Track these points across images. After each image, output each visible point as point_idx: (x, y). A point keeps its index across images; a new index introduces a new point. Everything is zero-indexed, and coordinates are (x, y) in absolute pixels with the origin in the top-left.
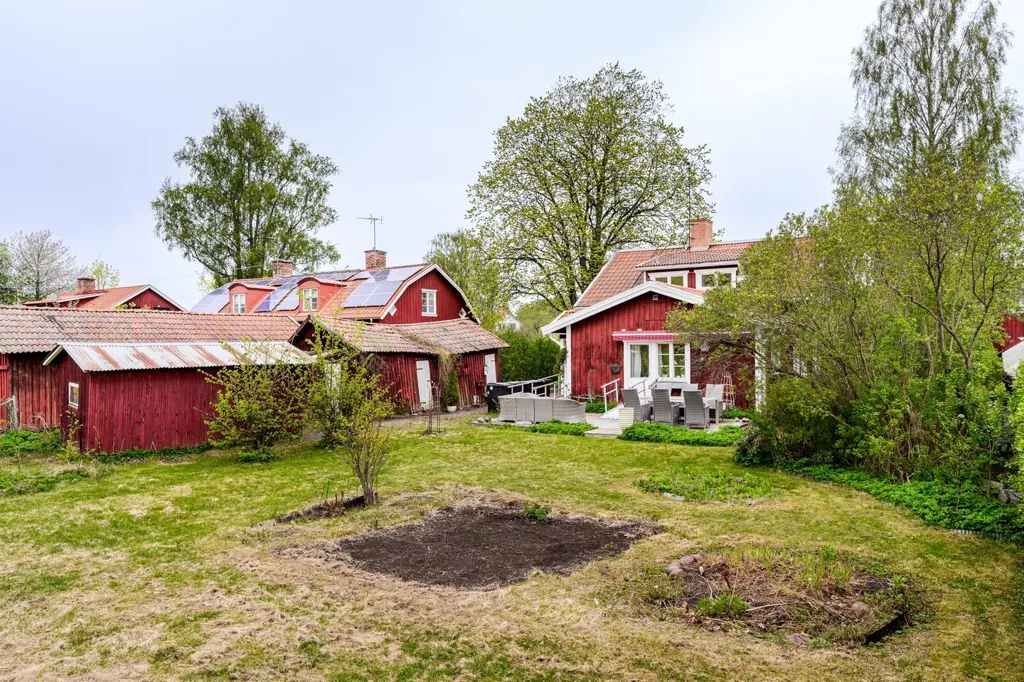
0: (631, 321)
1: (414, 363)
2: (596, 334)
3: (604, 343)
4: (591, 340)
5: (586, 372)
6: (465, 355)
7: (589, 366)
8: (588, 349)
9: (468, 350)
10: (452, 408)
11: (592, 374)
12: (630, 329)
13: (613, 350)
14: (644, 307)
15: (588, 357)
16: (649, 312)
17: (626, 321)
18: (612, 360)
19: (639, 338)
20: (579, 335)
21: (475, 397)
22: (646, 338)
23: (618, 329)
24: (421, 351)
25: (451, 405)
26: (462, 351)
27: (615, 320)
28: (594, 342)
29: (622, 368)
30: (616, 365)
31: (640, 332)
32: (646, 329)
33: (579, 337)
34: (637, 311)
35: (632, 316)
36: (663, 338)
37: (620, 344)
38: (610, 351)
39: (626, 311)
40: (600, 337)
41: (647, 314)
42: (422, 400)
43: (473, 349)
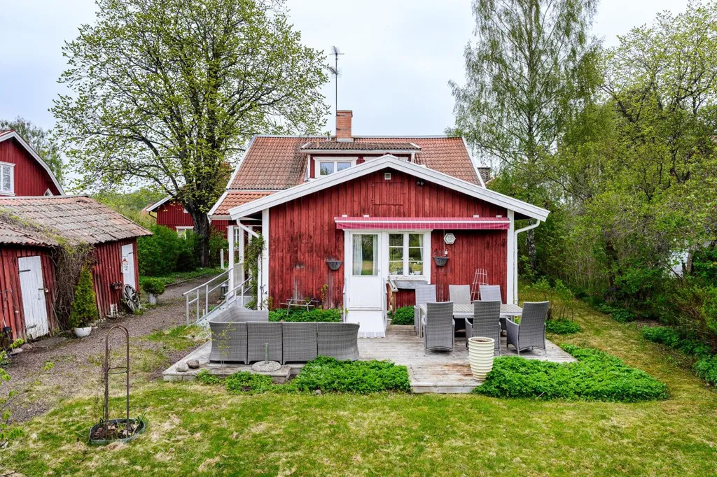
0: (356, 205)
1: (15, 263)
2: (306, 221)
3: (318, 232)
4: (300, 227)
5: (291, 269)
6: (99, 245)
7: (295, 262)
8: (294, 240)
9: (103, 238)
10: (84, 331)
11: (300, 271)
12: (353, 215)
13: (329, 241)
14: (374, 189)
15: (294, 249)
16: (381, 195)
17: (349, 205)
18: (328, 254)
19: (364, 226)
20: (281, 220)
21: (112, 306)
22: (372, 226)
23: (339, 215)
24: (30, 241)
25: (82, 325)
26: (93, 241)
27: (334, 204)
28: (303, 231)
29: (343, 264)
30: (333, 260)
31: (366, 219)
32: (375, 215)
33: (280, 224)
34: (363, 192)
35: (356, 198)
36: (395, 226)
37: (339, 234)
38: (326, 241)
39: (349, 192)
40: (312, 224)
41: (377, 197)
42: (29, 321)
43: (109, 238)
